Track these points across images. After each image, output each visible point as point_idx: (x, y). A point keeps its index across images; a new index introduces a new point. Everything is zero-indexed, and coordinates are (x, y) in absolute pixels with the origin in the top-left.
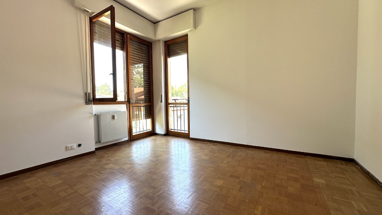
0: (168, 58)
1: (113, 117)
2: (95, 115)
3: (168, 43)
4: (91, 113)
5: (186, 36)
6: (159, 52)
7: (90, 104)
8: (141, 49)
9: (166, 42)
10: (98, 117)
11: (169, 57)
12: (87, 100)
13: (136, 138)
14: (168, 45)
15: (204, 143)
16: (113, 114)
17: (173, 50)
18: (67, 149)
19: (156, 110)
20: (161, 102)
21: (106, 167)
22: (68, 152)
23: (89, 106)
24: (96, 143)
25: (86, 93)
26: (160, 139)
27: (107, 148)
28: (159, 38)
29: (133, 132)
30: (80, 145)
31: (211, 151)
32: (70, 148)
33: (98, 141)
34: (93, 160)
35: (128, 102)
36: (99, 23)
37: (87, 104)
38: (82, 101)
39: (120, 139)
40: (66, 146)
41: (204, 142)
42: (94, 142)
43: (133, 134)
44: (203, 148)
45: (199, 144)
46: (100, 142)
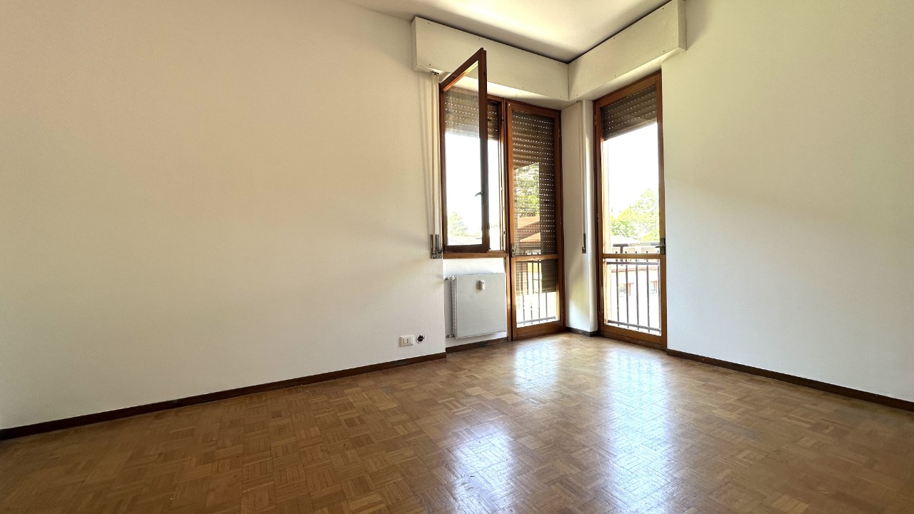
0: (602, 140)
1: (479, 286)
2: (446, 279)
3: (603, 104)
4: (440, 276)
5: (657, 73)
6: (578, 131)
7: (439, 257)
8: (536, 128)
9: (596, 102)
10: (450, 284)
11: (606, 137)
12: (434, 249)
13: (523, 335)
14: (601, 108)
15: (716, 371)
16: (479, 280)
17: (617, 118)
18: (402, 343)
19: (571, 271)
20: (584, 251)
21: (469, 391)
22: (402, 348)
23: (437, 261)
24: (448, 337)
25: (432, 236)
26: (582, 343)
27: (466, 349)
28: (579, 96)
29: (517, 321)
30: (420, 339)
31: (745, 397)
32: (406, 342)
33: (451, 334)
34: (443, 372)
35: (508, 252)
36: (455, 93)
37: (434, 258)
38: (426, 252)
39: (491, 335)
40: (400, 338)
41: (716, 368)
42: (444, 336)
43: (518, 326)
44: (716, 385)
45: (699, 372)
46: (454, 336)
